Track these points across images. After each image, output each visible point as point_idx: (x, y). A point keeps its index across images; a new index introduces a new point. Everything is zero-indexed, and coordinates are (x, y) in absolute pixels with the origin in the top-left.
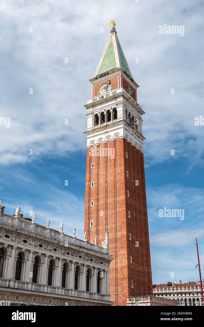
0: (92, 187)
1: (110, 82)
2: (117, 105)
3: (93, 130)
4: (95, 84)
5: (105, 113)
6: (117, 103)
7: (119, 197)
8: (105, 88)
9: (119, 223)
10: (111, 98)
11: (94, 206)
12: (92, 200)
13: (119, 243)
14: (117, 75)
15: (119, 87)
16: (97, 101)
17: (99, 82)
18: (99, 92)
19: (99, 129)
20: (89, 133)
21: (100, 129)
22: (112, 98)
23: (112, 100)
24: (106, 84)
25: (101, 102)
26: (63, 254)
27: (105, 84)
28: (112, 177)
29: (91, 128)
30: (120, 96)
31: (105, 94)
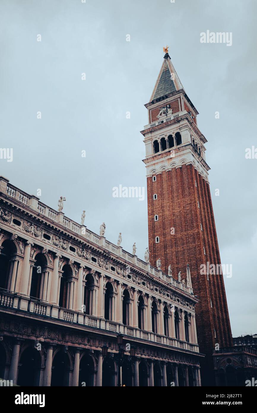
0: (155, 220)
1: (170, 106)
2: (180, 129)
3: (153, 157)
4: (152, 109)
5: (166, 138)
6: (181, 127)
7: (192, 231)
8: (164, 113)
9: (194, 260)
10: (172, 122)
11: (160, 242)
12: (157, 235)
13: (196, 284)
14: (178, 98)
15: (181, 110)
16: (156, 125)
17: (156, 107)
18: (157, 117)
19: (160, 156)
20: (149, 161)
21: (162, 156)
22: (174, 122)
23: (174, 124)
24: (166, 108)
25: (161, 127)
26: (152, 289)
27: (164, 107)
28: (181, 208)
29: (150, 155)
30: (183, 119)
31: (165, 118)
